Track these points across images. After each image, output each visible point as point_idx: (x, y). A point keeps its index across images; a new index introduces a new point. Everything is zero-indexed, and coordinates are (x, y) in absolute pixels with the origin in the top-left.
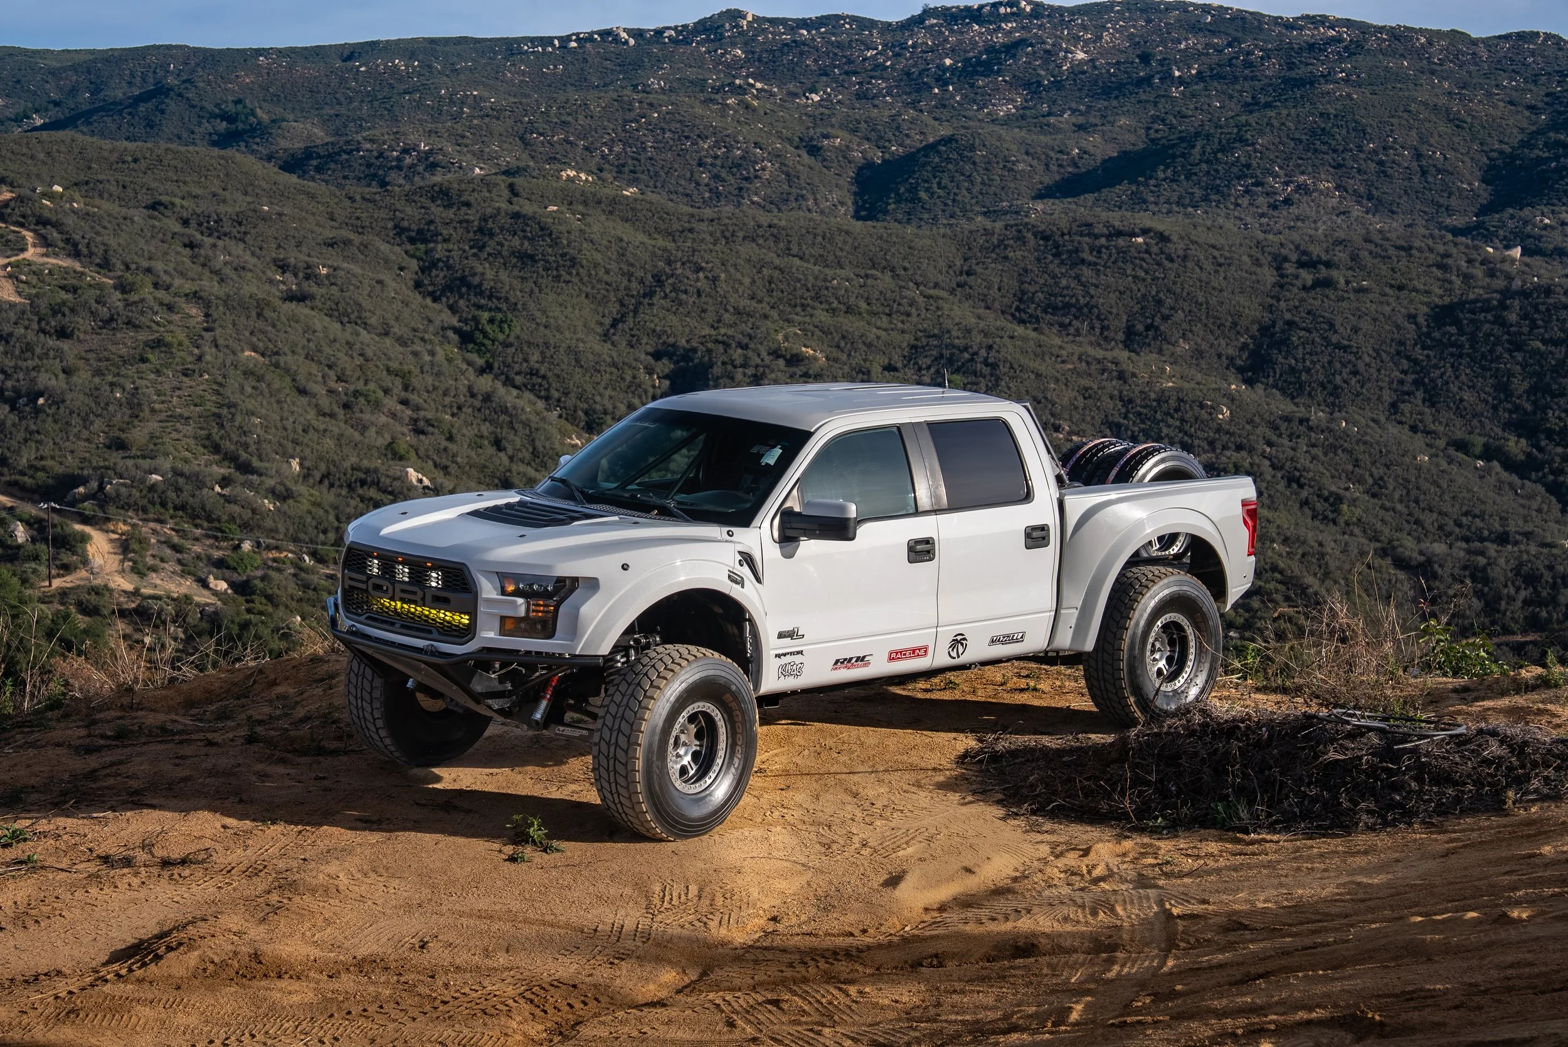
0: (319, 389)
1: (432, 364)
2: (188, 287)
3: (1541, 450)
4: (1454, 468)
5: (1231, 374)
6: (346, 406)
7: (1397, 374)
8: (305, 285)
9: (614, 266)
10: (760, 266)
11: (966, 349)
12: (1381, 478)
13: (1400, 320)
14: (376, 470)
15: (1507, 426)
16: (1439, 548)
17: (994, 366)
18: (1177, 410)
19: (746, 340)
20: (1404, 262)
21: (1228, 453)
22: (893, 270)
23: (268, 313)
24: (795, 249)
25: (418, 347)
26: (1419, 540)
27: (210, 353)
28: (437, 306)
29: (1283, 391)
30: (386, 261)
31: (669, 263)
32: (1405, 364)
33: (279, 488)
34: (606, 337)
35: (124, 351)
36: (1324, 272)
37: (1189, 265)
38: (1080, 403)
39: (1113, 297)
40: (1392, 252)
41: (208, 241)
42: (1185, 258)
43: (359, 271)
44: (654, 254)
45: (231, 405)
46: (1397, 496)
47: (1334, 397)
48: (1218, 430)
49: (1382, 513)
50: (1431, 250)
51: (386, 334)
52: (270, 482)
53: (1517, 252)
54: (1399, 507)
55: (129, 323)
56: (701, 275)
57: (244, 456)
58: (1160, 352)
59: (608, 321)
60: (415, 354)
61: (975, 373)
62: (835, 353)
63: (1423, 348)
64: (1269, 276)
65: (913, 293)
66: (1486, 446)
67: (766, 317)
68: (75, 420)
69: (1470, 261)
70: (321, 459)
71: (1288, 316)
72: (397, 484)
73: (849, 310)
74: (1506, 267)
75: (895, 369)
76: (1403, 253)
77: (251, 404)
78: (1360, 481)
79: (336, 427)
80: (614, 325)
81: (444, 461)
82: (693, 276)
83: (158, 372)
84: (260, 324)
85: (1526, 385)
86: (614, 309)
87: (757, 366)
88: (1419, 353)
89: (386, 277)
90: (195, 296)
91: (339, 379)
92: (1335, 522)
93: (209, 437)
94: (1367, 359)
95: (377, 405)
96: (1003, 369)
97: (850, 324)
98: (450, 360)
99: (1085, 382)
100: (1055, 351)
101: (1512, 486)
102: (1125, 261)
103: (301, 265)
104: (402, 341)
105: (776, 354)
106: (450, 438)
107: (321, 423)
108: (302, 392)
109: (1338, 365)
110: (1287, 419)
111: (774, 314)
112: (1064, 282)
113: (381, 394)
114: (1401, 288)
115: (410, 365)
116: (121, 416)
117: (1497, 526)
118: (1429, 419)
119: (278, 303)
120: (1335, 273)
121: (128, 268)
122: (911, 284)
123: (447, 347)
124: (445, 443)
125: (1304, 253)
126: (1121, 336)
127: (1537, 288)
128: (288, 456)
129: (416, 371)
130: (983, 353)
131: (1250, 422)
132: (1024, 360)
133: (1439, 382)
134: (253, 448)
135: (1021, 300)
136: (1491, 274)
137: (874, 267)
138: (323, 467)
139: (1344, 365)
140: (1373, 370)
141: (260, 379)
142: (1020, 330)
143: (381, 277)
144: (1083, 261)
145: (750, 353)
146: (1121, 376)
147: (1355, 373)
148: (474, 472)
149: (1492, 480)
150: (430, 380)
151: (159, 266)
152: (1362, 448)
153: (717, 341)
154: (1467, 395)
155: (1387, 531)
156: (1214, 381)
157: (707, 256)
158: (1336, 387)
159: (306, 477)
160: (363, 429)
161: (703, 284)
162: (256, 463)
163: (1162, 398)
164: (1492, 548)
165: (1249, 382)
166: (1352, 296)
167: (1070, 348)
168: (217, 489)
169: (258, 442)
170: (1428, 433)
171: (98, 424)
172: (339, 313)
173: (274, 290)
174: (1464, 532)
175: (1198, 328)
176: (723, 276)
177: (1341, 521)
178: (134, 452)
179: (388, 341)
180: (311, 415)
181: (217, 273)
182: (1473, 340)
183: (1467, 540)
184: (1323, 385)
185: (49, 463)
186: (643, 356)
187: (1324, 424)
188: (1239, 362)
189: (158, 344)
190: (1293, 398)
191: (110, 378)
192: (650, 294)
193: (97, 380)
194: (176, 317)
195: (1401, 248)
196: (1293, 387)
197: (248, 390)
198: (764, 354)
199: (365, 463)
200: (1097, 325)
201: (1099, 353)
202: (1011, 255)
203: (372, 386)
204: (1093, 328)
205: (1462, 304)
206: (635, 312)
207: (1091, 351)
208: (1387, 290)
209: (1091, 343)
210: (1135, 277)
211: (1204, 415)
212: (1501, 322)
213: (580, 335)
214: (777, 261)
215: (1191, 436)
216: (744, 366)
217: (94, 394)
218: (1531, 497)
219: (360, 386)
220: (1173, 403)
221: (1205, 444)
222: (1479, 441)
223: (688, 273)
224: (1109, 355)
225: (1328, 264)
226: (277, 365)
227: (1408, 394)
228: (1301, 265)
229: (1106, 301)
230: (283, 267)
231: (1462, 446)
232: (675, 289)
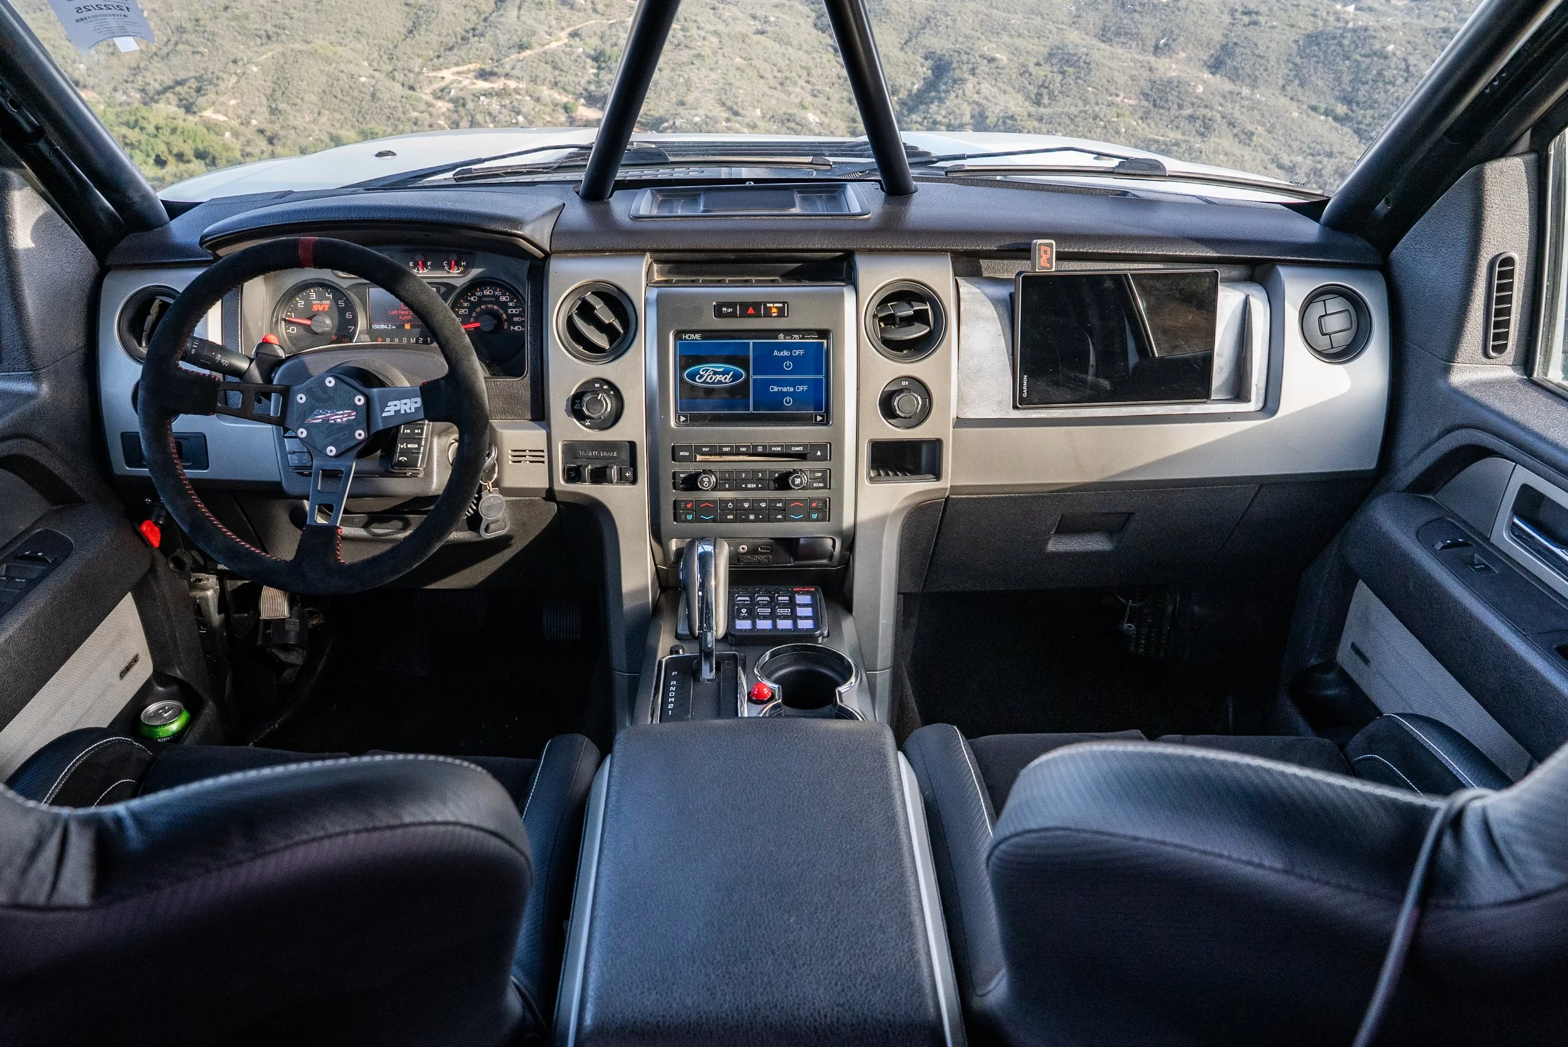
0: (768, 76)
1: (821, 63)
2: (712, 28)
3: (1353, 111)
4: (1309, 119)
5: (1205, 69)
6: (782, 84)
7: (1286, 71)
8: (764, 26)
9: (907, 15)
10: (977, 13)
11: (1076, 54)
12: (1274, 124)
13: (1290, 42)
14: (795, 115)
15: (1337, 99)
16: (1299, 159)
17: (1089, 64)
18: (1177, 87)
19: (968, 51)
20: (1295, 12)
21: (1200, 109)
22: (1042, 15)
23: (747, 40)
24: (994, 5)
25: (814, 55)
26: (1289, 155)
27: (721, 60)
28: (824, 35)
29: (1229, 78)
30: (801, 13)
31: (934, 12)
32: (1291, 66)
33: (751, 123)
34: (902, 49)
35: (684, 60)
36: (1254, 17)
37: (1188, 12)
38: (1130, 82)
39: (1149, 29)
40: (1290, 7)
41: (721, 6)
42: (1186, 9)
43: (789, 19)
44: (927, 8)
45: (731, 84)
46: (1280, 133)
47: (1254, 83)
48: (1197, 97)
49: (1273, 141)
50: (1309, 7)
51: (800, 49)
52: (747, 120)
53: (1351, 8)
54: (1281, 138)
55: (686, 46)
56: (949, 18)
57: (735, 108)
58: (1170, 57)
59: (903, 42)
60: (813, 58)
61: (1079, 67)
62: (1012, 57)
63: (1301, 57)
64: (1227, 19)
65: (1051, 26)
66: (1326, 110)
67: (979, 39)
68: (663, 93)
69: (1328, 13)
70: (770, 109)
71: (1235, 40)
72: (804, 121)
73: (1019, 36)
74: (1346, 16)
75: (1040, 65)
76: (1295, 8)
77: (738, 84)
78: (1264, 125)
79: (777, 94)
80: (906, 43)
81: (826, 110)
82: (944, 19)
83: (698, 69)
84: (744, 46)
85: (1350, 78)
86: (906, 36)
87: (973, 64)
88: (1298, 60)
89: (801, 21)
90: (715, 33)
91: (779, 71)
92: (1249, 145)
93: (720, 99)
94: (1272, 63)
95: (795, 83)
96: (1093, 65)
97: (1018, 42)
98: (829, 61)
99: (1134, 72)
100: (1119, 56)
101: (1336, 129)
102: (1156, 10)
103: (763, 17)
104: (807, 52)
105: (982, 56)
106: (828, 99)
107: (770, 92)
108: (762, 77)
109: (1258, 66)
110: (1231, 93)
111: (983, 37)
112: (1125, 21)
113: (797, 78)
114: (1292, 26)
115: (811, 64)
116: (683, 90)
117: (1327, 149)
118: (1300, 94)
119: (751, 35)
120: (1260, 18)
121: (686, 20)
122: (1050, 23)
123: (828, 55)
124: (826, 102)
125: (1246, 7)
126: (1152, 49)
127: (1360, 28)
128: (755, 108)
129: (813, 67)
130: (1084, 57)
131: (1212, 94)
132: (1105, 61)
133: (1307, 76)
134: (739, 104)
135: (1104, 30)
136: (1338, 20)
137: (1033, 14)
138: (771, 113)
139: (1261, 66)
140: (1275, 69)
141: (743, 71)
142: (1102, 46)
143: (798, 21)
144: (1135, 11)
145: (971, 57)
146: (1150, 69)
147: (1266, 70)
148: (839, 115)
149: (1327, 126)
150: (819, 71)
151: (699, 19)
152: (1265, 108)
153: (955, 51)
154: (1320, 83)
155: (1274, 149)
156: (1196, 73)
157: (952, 9)
158: (1256, 77)
159: (764, 117)
160: (789, 94)
161: (949, 23)
162: (741, 111)
163: (1170, 82)
164: (1325, 160)
165: (1213, 73)
166: (1268, 30)
167: (1126, 55)
168: (724, 124)
169: (742, 101)
170: (1298, 101)
171: (673, 94)
172: (779, 39)
173: (750, 29)
174: (1312, 151)
175: (1190, 46)
176: (959, 19)
177: (1253, 144)
178: (688, 106)
179: (801, 52)
180: (766, 89)
181: (725, 21)
182: (1325, 52)
183: (1312, 155)
184: (1250, 76)
185: (652, 113)
186: (919, 58)
187: (1248, 96)
188: (1209, 63)
189: (699, 56)
190: (1234, 81)
191: (678, 73)
192: (924, 28)
193: (672, 73)
194: (706, 43)
195: (1295, 5)
196: (1235, 76)
197: (738, 77)
198: (977, 58)
199: (790, 111)
200: (1140, 43)
201: (1141, 58)
202: (1100, 7)
203: (793, 74)
204: (1138, 45)
205: (1322, 33)
206: (916, 37)
207: (1136, 56)
208: (1286, 27)
209: (1136, 53)
210: (1161, 19)
211: (1190, 90)
212: (1340, 44)
213: (890, 49)
214: (985, 11)
215: (1182, 100)
216: (968, 63)
217: (671, 80)
218: (1346, 134)
219: (787, 74)
220: (1175, 83)
221: (1189, 105)
222: (1323, 106)
223: (942, 17)
224: (1146, 58)
225: (1257, 13)
226: (751, 65)
227: (1291, 81)
228: (1245, 13)
229: (1146, 31)
230: (754, 17)
231: (1314, 109)
232: (936, 25)
